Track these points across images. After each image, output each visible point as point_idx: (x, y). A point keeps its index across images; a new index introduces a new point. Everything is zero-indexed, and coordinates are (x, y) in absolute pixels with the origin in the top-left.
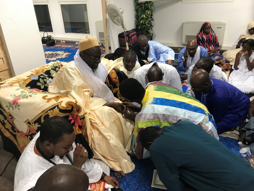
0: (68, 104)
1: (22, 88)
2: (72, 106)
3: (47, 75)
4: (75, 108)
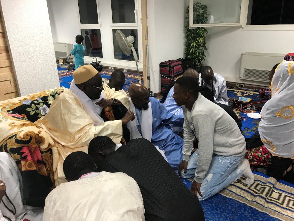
0: (26, 135)
2: (30, 136)
3: (42, 101)
4: (35, 139)
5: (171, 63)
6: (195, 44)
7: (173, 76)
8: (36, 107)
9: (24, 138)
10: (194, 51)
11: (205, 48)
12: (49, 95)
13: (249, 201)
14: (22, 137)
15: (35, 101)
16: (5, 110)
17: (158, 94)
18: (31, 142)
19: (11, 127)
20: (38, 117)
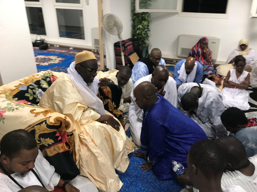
1: (8, 100)
2: (61, 122)
3: (36, 86)
4: (64, 124)
5: (125, 43)
6: (141, 27)
7: (127, 54)
8: (33, 92)
9: (55, 123)
10: (140, 32)
15: (30, 86)
18: (62, 126)
19: (34, 114)
20: (37, 101)
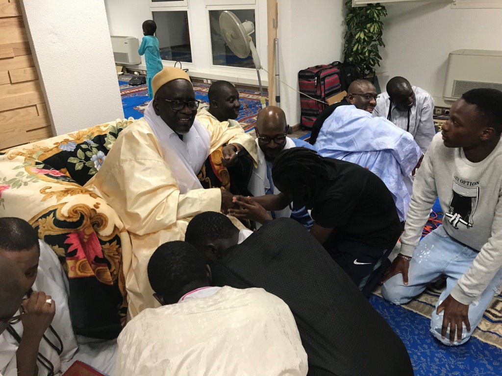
0: (73, 210)
1: (24, 167)
2: (81, 214)
3: (96, 145)
4: (89, 219)
5: (320, 72)
6: (362, 36)
7: (323, 94)
8: (86, 156)
9: (69, 217)
10: (361, 48)
11: (382, 44)
12: (107, 133)
13: (482, 331)
14: (66, 215)
15: (83, 144)
16: (30, 162)
17: (295, 127)
18: (83, 224)
19: (44, 195)
20: (90, 173)
